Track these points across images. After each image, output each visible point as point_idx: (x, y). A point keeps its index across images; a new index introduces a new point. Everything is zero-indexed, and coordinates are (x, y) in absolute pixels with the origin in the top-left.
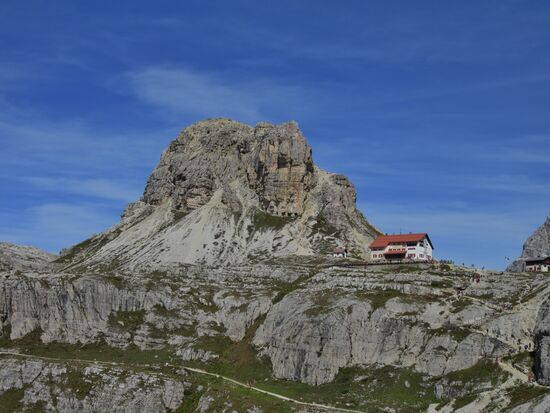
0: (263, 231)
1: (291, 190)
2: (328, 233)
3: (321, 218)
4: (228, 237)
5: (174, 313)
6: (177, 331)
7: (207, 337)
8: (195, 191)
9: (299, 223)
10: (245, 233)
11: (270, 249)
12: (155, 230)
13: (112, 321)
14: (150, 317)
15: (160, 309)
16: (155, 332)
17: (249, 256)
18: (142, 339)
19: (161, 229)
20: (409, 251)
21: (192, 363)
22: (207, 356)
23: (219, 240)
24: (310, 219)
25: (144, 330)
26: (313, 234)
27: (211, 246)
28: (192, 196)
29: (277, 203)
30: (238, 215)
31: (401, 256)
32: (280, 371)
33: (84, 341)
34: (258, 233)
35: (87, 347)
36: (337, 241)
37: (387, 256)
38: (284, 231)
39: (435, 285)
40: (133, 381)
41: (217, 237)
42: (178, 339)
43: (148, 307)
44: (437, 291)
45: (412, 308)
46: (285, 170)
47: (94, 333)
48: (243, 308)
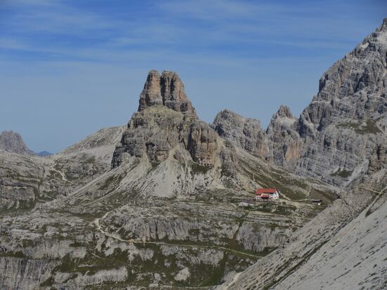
0: (198, 174)
1: (209, 153)
2: (228, 176)
3: (223, 167)
4: (183, 177)
5: (208, 230)
6: (211, 236)
7: (222, 238)
8: (161, 152)
9: (214, 170)
10: (190, 176)
11: (204, 185)
12: (146, 173)
13: (190, 232)
14: (201, 231)
15: (204, 228)
16: (204, 236)
17: (196, 188)
18: (201, 238)
19: (148, 173)
20: (270, 196)
21: (220, 246)
22: (224, 244)
23: (180, 180)
24: (218, 168)
25: (201, 235)
26: (222, 176)
27: (177, 183)
28: (159, 155)
29: (202, 159)
30: (184, 165)
31: (267, 198)
32: (247, 248)
33: (183, 239)
34: (196, 176)
35: (184, 241)
36: (233, 180)
37: (262, 198)
38: (208, 175)
39: (287, 222)
40: (209, 252)
41: (178, 178)
42: (212, 238)
43: (200, 228)
44: (287, 225)
45: (282, 231)
46: (205, 144)
47: (185, 236)
48: (231, 228)
